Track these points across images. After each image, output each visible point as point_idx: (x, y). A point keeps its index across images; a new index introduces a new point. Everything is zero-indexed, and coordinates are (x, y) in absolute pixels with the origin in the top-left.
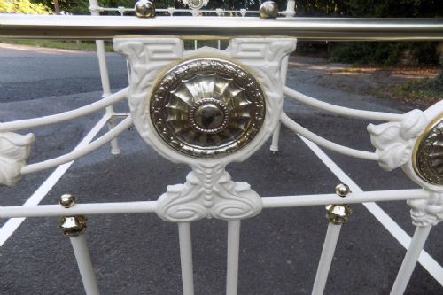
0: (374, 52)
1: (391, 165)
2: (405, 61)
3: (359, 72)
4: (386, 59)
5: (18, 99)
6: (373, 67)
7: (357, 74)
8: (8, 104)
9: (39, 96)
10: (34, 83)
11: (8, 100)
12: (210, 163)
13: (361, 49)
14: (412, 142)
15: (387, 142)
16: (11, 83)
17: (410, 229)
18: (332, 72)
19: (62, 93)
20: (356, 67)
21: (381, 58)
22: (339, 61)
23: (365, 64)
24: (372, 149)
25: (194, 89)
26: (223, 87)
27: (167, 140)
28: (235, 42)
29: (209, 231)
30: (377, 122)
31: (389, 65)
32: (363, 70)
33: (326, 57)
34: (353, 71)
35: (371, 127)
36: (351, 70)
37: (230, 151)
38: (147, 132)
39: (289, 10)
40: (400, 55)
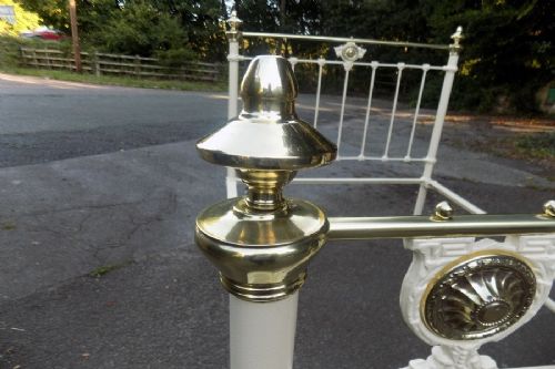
2: (500, 109)
4: (477, 105)
5: (83, 154)
8: (75, 160)
9: (106, 150)
10: (91, 131)
11: (72, 154)
16: (65, 132)
19: (130, 145)
21: (472, 104)
31: (482, 113)
33: (403, 101)
39: (452, 65)
40: (494, 101)
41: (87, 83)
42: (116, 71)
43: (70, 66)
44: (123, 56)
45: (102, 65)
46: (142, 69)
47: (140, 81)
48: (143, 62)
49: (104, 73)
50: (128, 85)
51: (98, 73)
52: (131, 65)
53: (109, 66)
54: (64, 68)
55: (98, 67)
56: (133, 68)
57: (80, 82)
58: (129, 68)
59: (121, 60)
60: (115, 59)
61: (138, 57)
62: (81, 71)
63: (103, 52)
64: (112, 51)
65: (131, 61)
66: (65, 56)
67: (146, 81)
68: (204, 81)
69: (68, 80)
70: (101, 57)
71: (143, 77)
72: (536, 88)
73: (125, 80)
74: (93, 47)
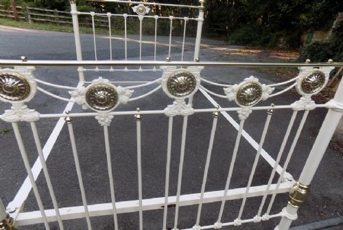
0: (260, 38)
1: (230, 100)
2: (281, 46)
3: (249, 53)
4: (268, 43)
6: (258, 49)
7: (247, 54)
12: (181, 98)
13: (251, 36)
14: (235, 93)
15: (229, 93)
17: (238, 121)
18: (230, 52)
20: (247, 49)
21: (264, 43)
22: (235, 44)
23: (253, 47)
24: (225, 95)
25: (179, 79)
26: (186, 78)
27: (170, 92)
28: (189, 67)
29: (178, 119)
30: (226, 87)
31: (270, 48)
32: (252, 51)
33: (227, 40)
34: (245, 52)
35: (224, 89)
36: (243, 51)
37: (186, 95)
38: (165, 90)
39: (200, 18)
40: (277, 41)
41: (22, 27)
42: (42, 20)
43: (10, 16)
44: (46, 10)
45: (32, 16)
46: (60, 19)
47: (59, 27)
48: (60, 14)
49: (35, 21)
50: (50, 30)
51: (30, 22)
52: (52, 16)
53: (37, 17)
54: (6, 17)
55: (29, 17)
56: (54, 19)
57: (18, 27)
58: (51, 18)
59: (45, 12)
60: (41, 12)
61: (56, 10)
62: (18, 20)
63: (31, 6)
64: (38, 6)
65: (52, 13)
66: (6, 8)
67: (63, 27)
68: (101, 27)
69: (9, 25)
70: (31, 10)
71: (61, 24)
72: (301, 34)
73: (49, 26)
74: (24, 3)
